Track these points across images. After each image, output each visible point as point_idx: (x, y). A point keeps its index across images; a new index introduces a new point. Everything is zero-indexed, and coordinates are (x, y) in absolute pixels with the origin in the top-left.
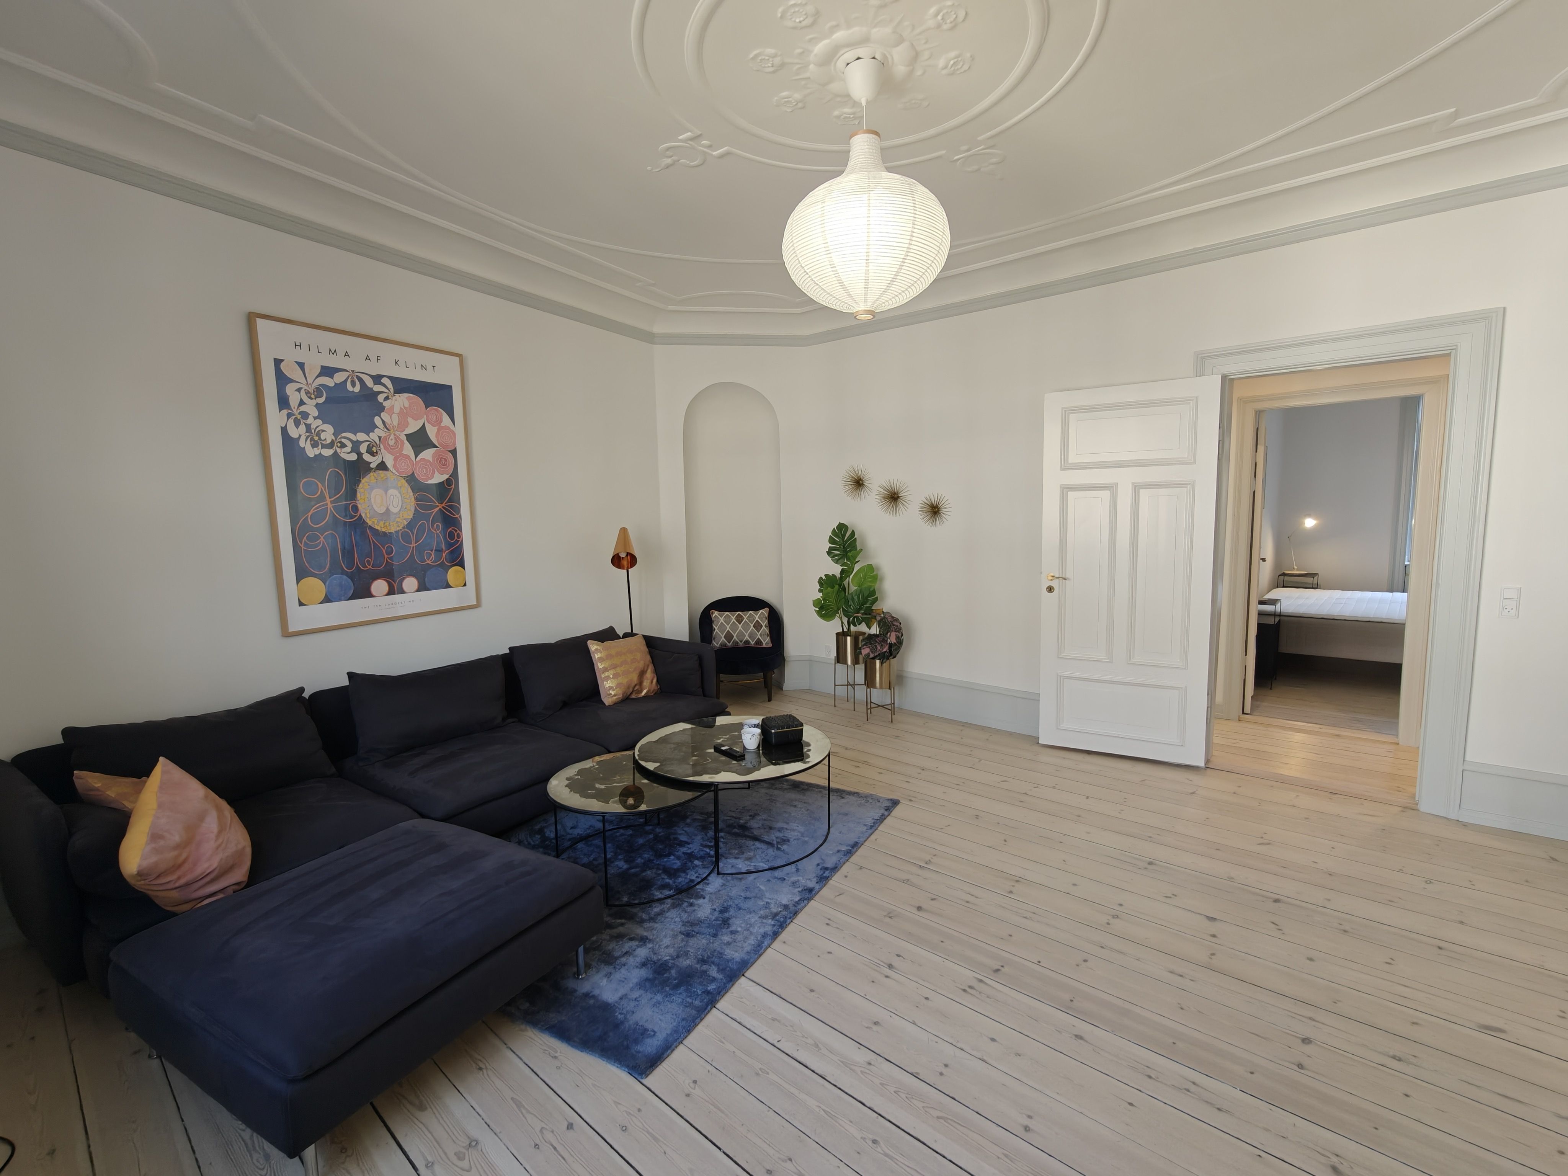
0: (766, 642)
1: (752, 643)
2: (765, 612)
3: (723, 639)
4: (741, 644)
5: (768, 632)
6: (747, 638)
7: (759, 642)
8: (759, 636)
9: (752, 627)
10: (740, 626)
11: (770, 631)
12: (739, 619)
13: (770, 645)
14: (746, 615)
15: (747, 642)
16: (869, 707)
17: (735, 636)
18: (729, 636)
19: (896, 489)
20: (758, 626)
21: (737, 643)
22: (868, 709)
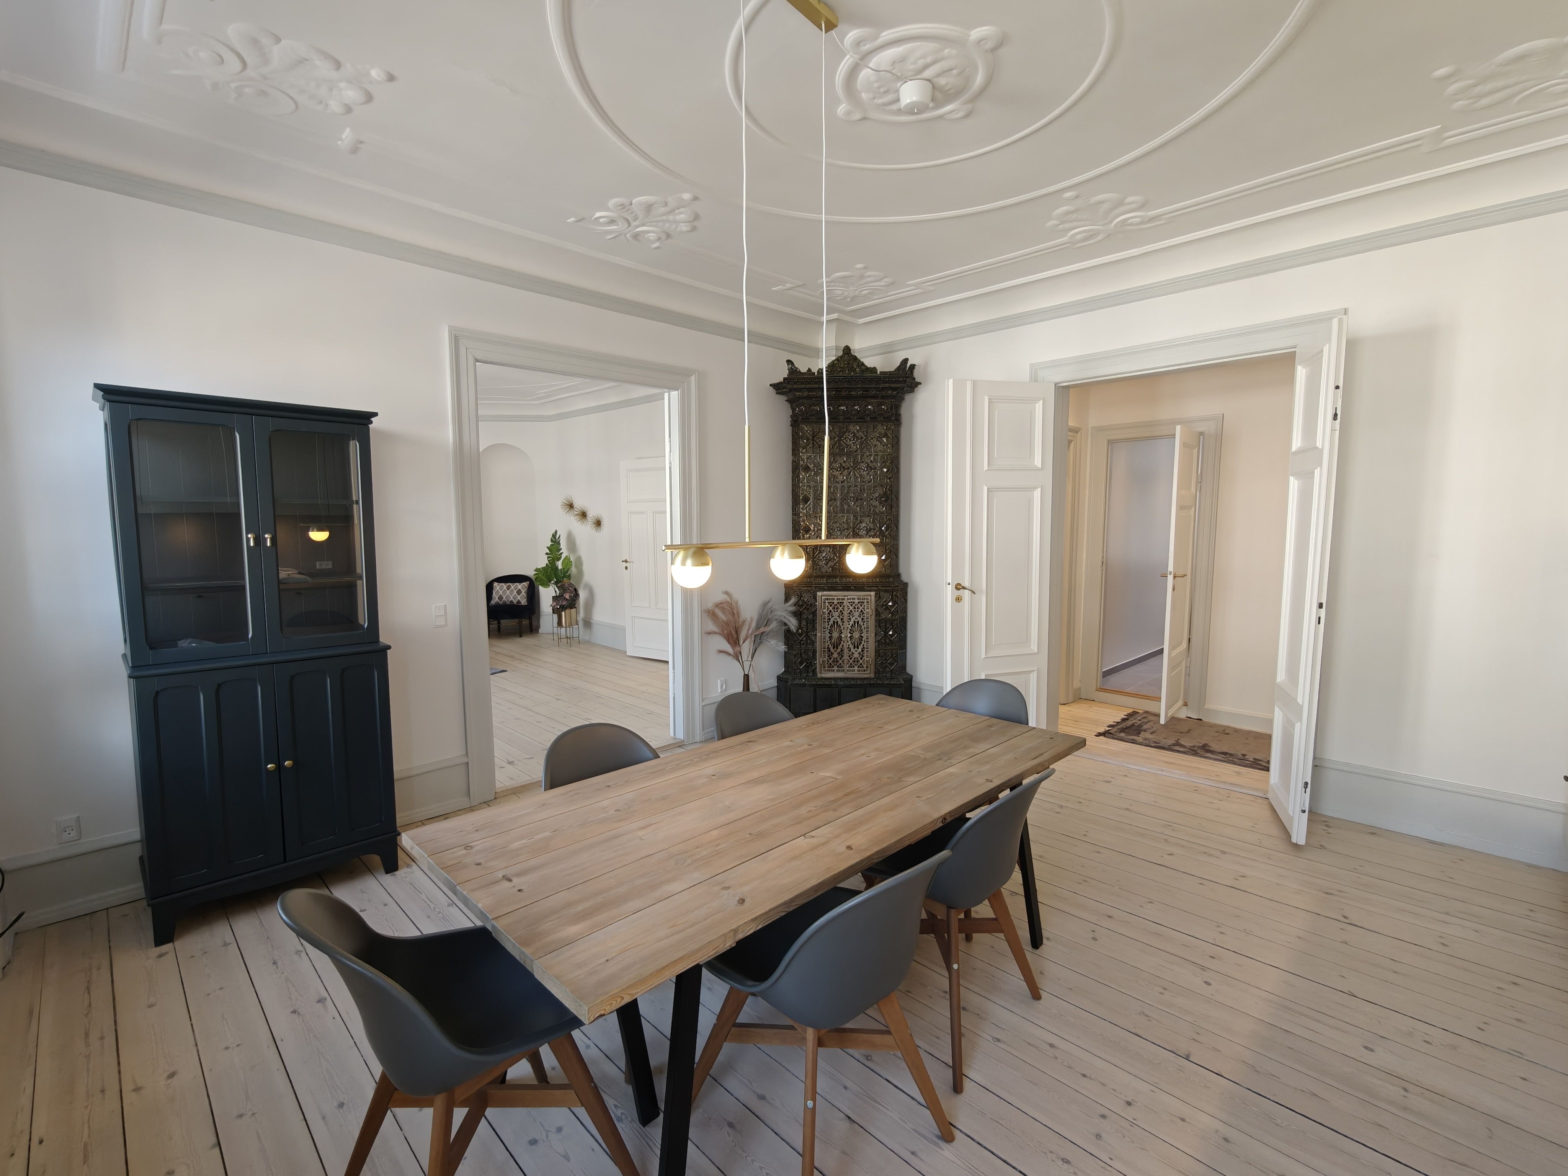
0: (524, 602)
1: (515, 602)
2: (526, 584)
3: (497, 599)
4: (508, 603)
5: (526, 596)
6: (512, 599)
7: (519, 602)
8: (519, 598)
9: (515, 593)
10: (508, 592)
11: (527, 596)
12: (508, 588)
13: (526, 604)
14: (513, 586)
15: (512, 601)
16: (559, 638)
17: (504, 597)
18: (500, 598)
19: (585, 510)
20: (519, 592)
21: (505, 602)
22: (559, 639)
